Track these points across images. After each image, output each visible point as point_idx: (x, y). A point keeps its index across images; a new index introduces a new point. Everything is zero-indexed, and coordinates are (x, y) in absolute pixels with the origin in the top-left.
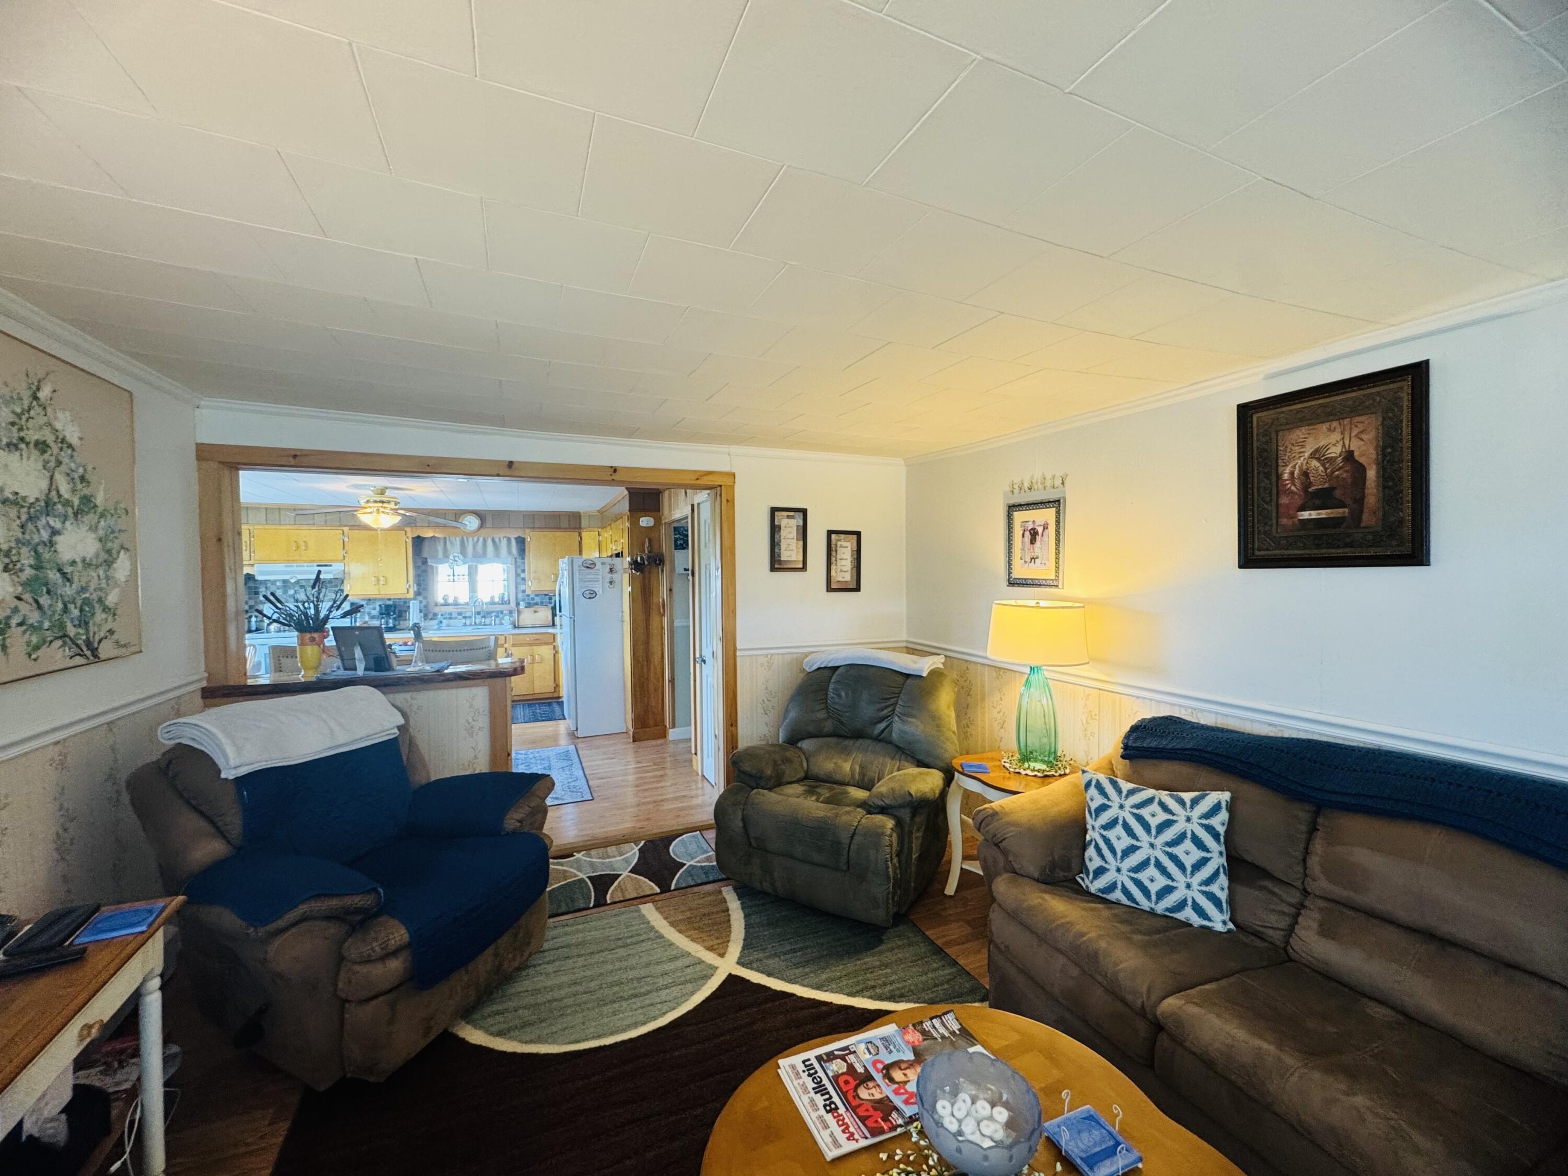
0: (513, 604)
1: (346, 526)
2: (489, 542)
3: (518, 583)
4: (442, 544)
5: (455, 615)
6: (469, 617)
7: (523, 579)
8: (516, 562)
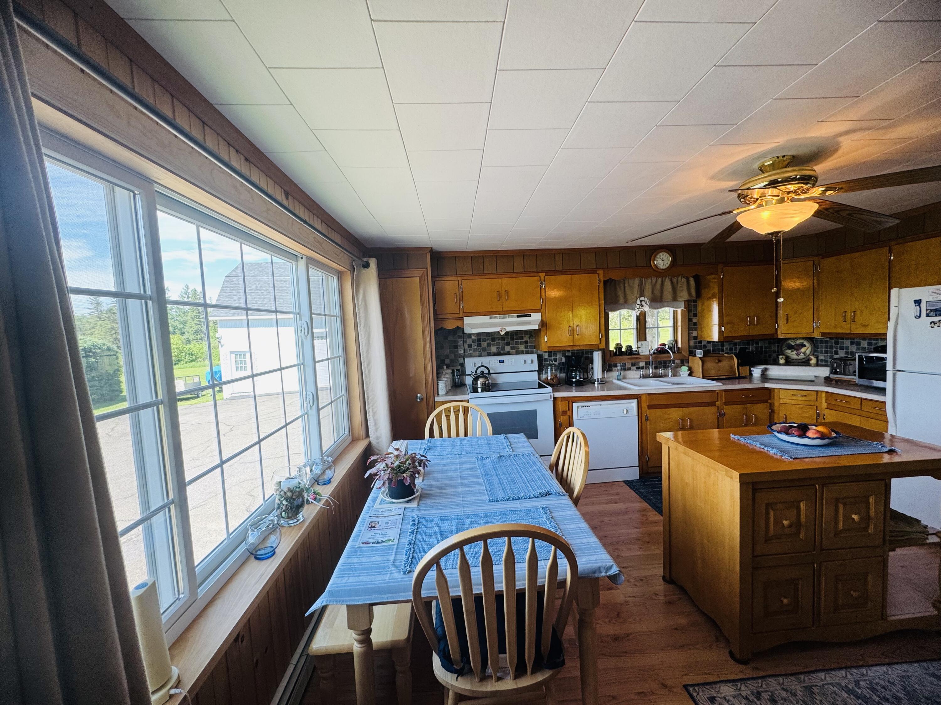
0: (686, 353)
1: (542, 272)
2: (668, 283)
3: (689, 329)
4: (622, 288)
5: (629, 365)
6: (642, 368)
7: (695, 324)
8: (688, 305)
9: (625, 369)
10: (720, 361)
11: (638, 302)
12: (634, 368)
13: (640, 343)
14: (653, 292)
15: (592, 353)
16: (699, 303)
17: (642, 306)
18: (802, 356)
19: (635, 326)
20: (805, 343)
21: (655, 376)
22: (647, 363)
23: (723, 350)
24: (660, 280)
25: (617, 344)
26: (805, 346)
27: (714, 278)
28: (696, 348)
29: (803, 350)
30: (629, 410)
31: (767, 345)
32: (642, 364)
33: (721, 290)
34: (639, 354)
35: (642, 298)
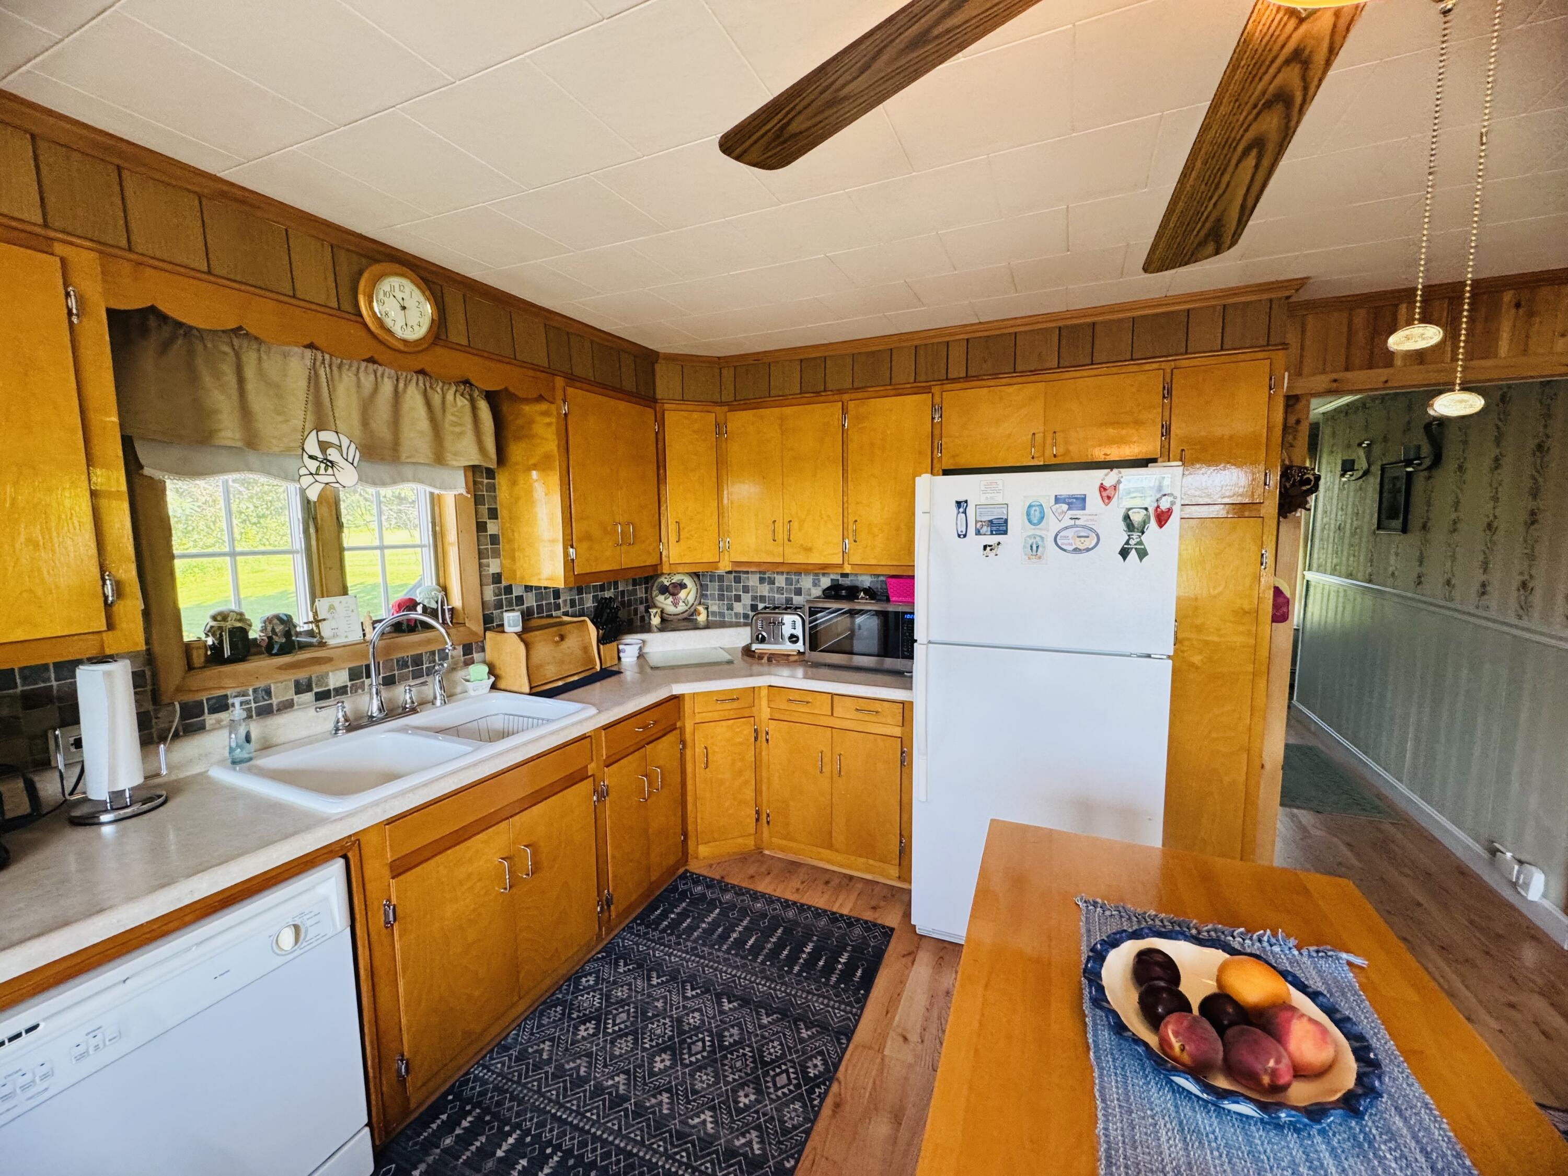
0: (474, 626)
2: (414, 401)
3: (481, 555)
4: (230, 379)
5: (282, 692)
6: (341, 691)
7: (494, 539)
8: (475, 483)
9: (265, 711)
10: (562, 638)
11: (312, 447)
12: (309, 697)
13: (323, 604)
14: (365, 423)
15: (67, 668)
16: (502, 480)
17: (329, 464)
18: (681, 607)
19: (299, 542)
20: (688, 581)
21: (390, 712)
22: (354, 674)
23: (558, 607)
24: (387, 387)
25: (220, 617)
26: (683, 586)
27: (546, 414)
28: (499, 605)
29: (683, 594)
30: (305, 923)
31: (631, 588)
32: (338, 678)
33: (565, 447)
34: (322, 644)
35: (326, 436)
